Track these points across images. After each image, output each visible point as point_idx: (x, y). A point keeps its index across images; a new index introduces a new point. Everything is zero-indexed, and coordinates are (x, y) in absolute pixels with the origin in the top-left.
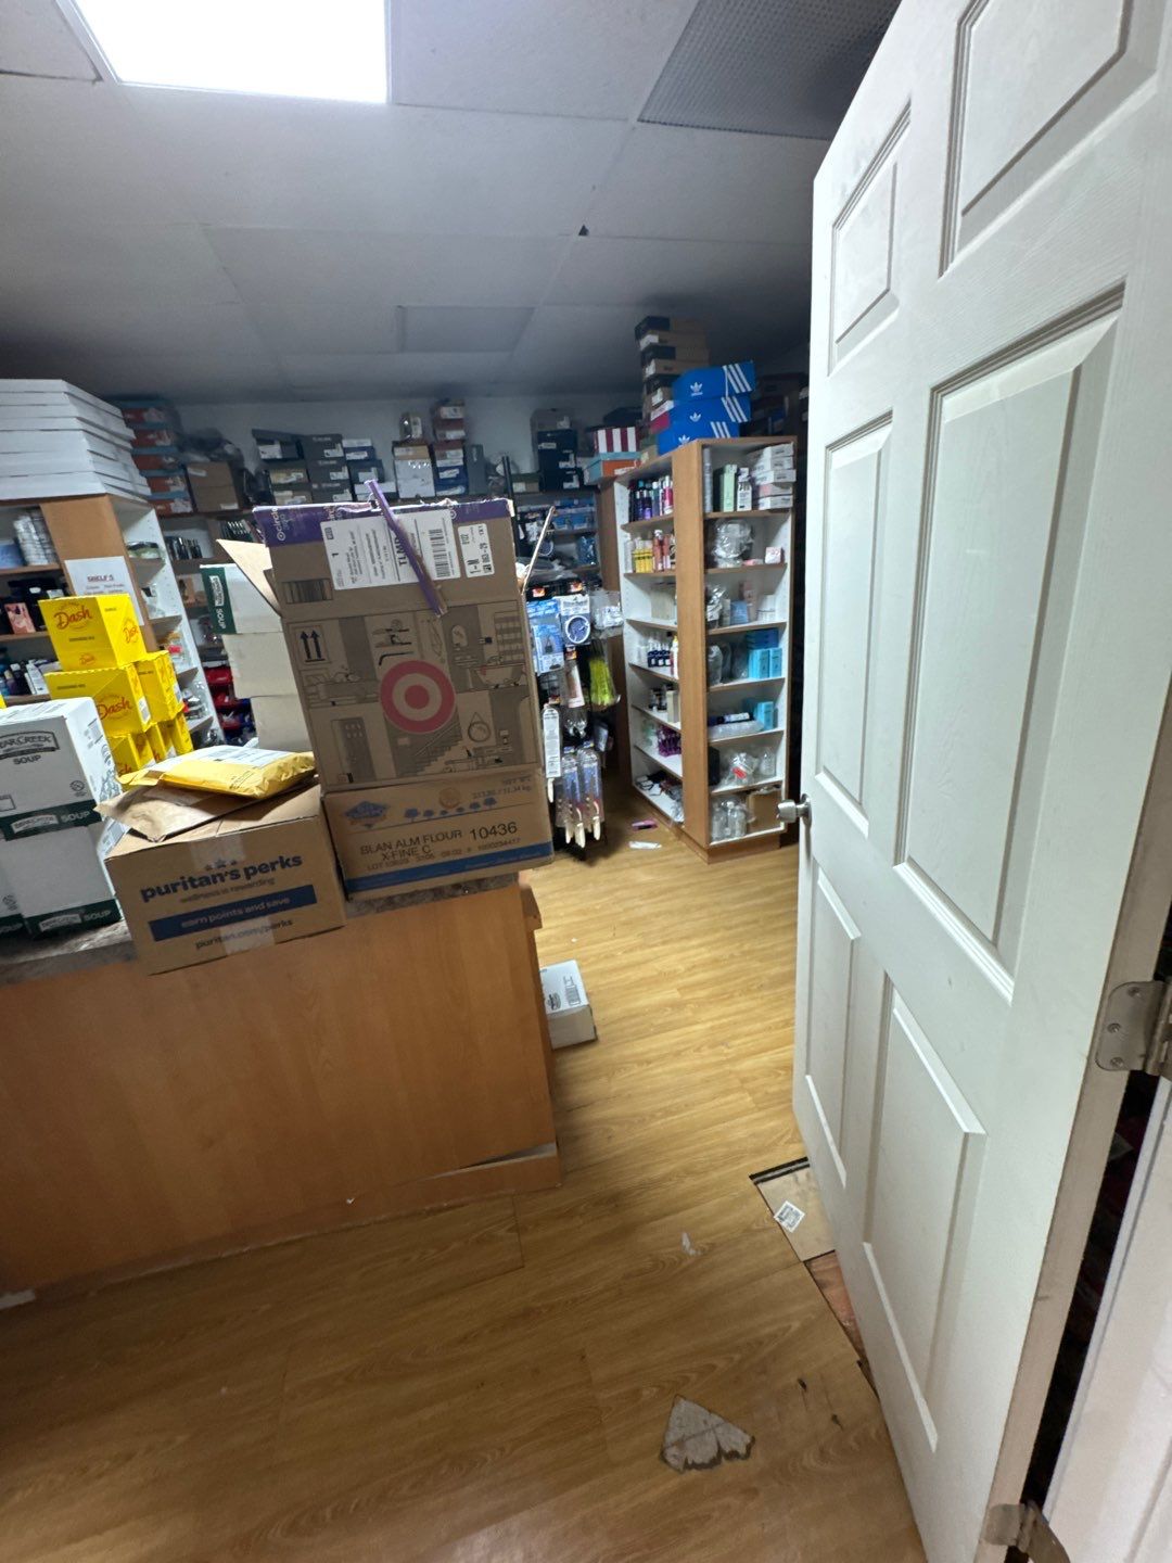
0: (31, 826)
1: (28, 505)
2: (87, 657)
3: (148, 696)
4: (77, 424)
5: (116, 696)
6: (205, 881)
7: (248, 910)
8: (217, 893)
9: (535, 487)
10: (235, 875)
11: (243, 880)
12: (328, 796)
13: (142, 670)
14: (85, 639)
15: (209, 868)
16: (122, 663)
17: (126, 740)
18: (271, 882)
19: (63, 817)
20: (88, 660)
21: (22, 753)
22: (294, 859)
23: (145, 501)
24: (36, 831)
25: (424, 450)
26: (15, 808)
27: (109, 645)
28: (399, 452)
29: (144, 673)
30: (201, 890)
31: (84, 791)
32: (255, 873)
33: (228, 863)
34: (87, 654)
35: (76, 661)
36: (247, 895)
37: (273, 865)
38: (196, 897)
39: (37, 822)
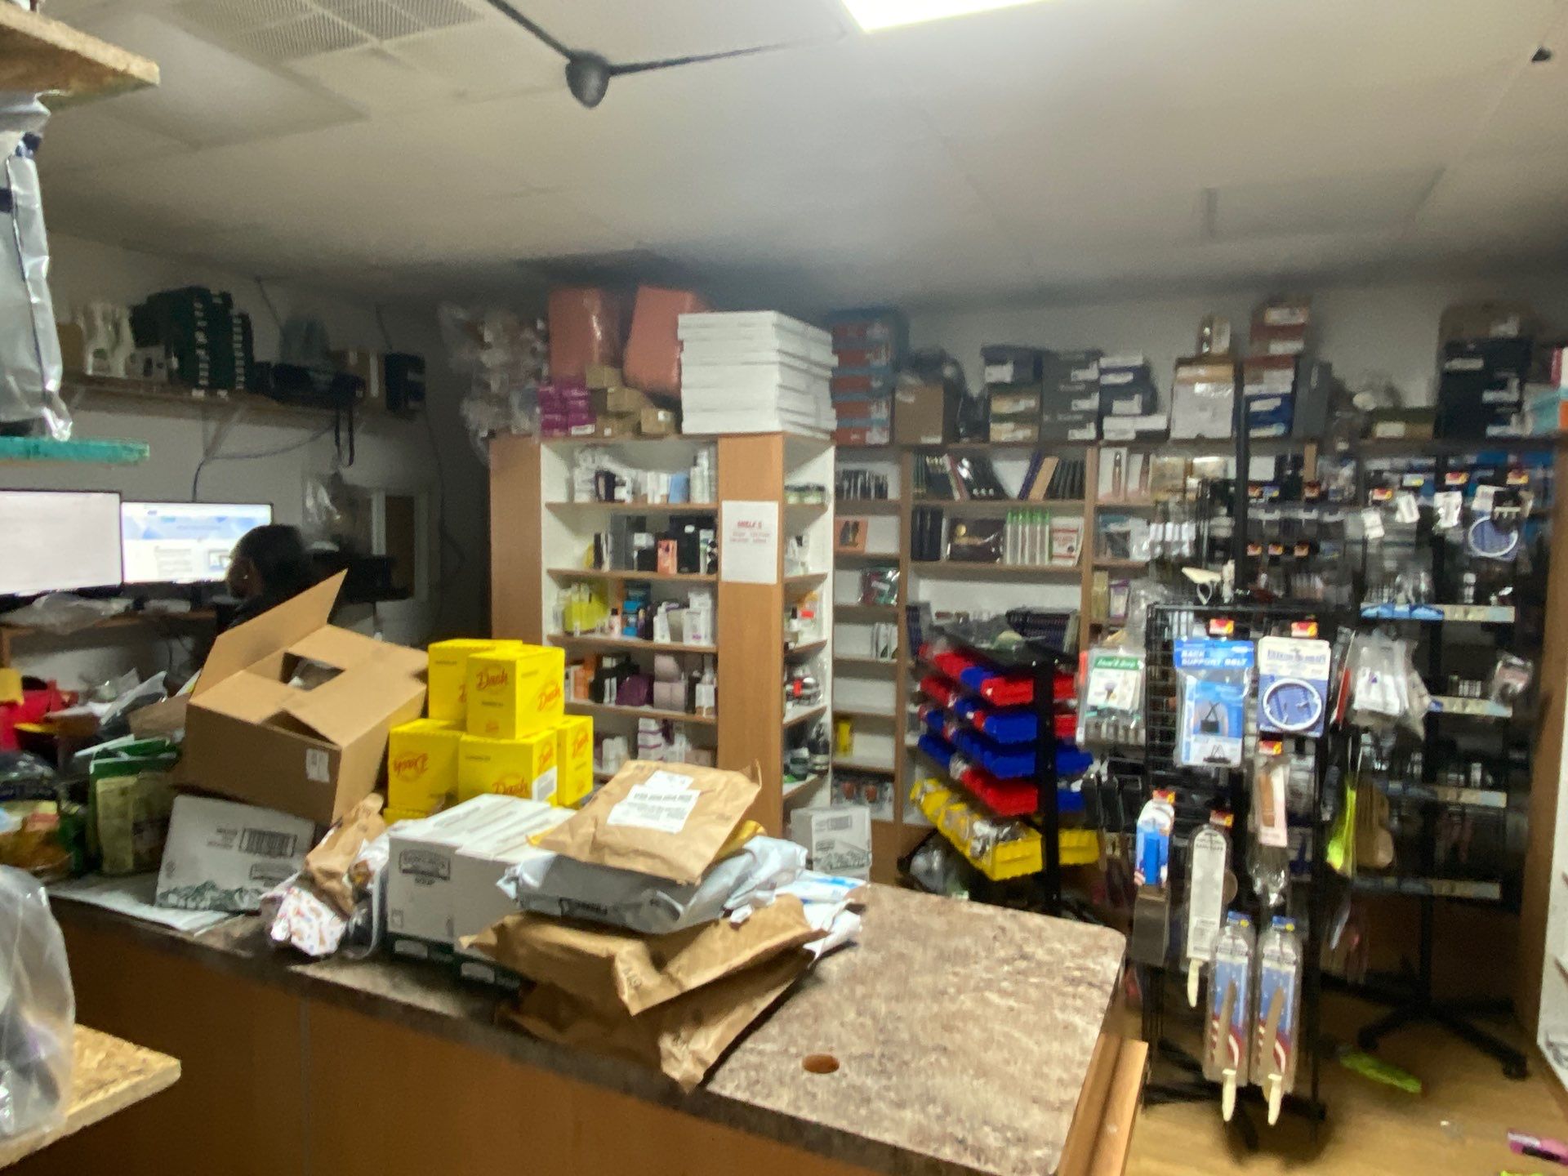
2: (492, 725)
4: (775, 357)
9: (1426, 430)
14: (495, 704)
20: (493, 728)
23: (826, 437)
25: (1226, 371)
28: (1185, 372)
34: (494, 723)
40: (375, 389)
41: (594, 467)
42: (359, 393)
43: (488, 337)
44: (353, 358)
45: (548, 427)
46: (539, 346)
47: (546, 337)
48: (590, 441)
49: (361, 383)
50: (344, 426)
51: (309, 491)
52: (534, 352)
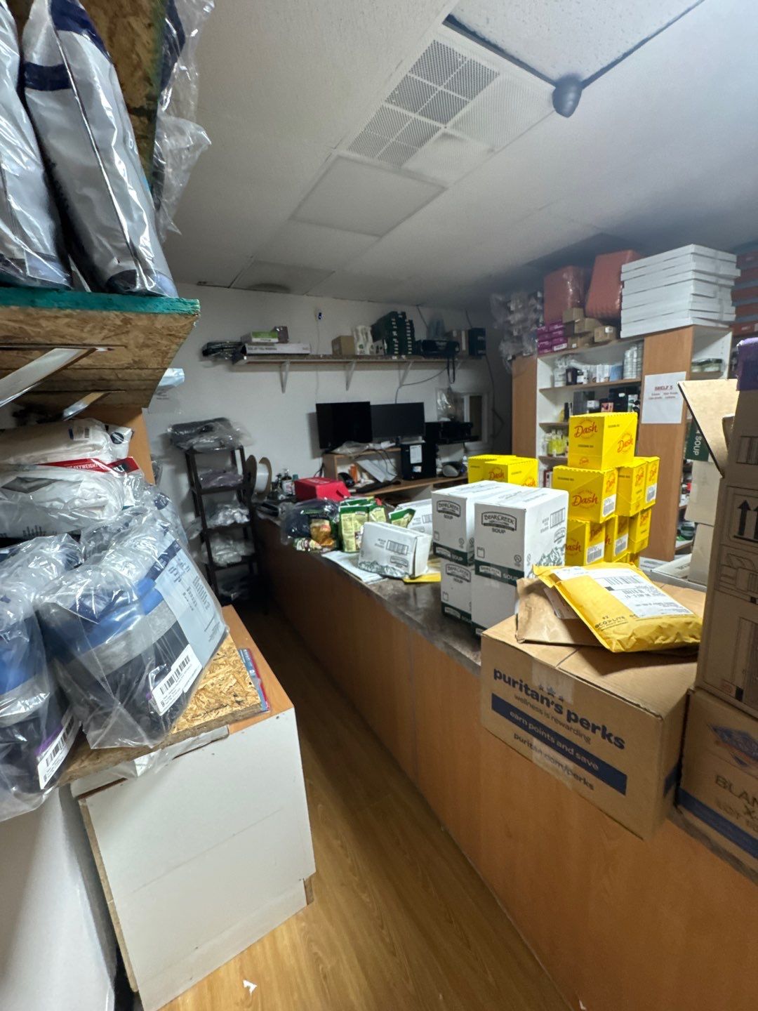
0: (488, 572)
1: (637, 340)
2: (584, 459)
3: (620, 494)
4: (691, 275)
5: (590, 492)
6: (535, 695)
7: (559, 744)
8: (540, 711)
10: (559, 709)
11: (563, 718)
12: (699, 694)
13: (621, 474)
14: (587, 446)
15: (541, 689)
16: (606, 469)
17: (584, 526)
18: (588, 740)
19: (504, 575)
20: (584, 462)
21: (498, 526)
22: (617, 739)
23: (727, 327)
24: (488, 576)
26: (484, 557)
27: (601, 454)
29: (623, 476)
30: (529, 699)
31: (520, 563)
32: (576, 721)
33: (557, 696)
34: (586, 458)
35: (577, 461)
36: (563, 732)
37: (594, 728)
38: (524, 701)
39: (492, 571)
40: (464, 347)
41: (566, 367)
42: (457, 349)
43: (512, 308)
44: (455, 334)
45: (542, 348)
46: (539, 307)
47: (542, 301)
48: (564, 353)
49: (458, 344)
50: (451, 366)
51: (439, 396)
52: (535, 310)
